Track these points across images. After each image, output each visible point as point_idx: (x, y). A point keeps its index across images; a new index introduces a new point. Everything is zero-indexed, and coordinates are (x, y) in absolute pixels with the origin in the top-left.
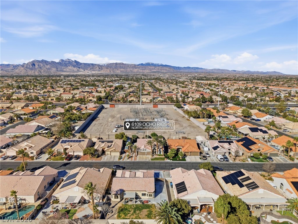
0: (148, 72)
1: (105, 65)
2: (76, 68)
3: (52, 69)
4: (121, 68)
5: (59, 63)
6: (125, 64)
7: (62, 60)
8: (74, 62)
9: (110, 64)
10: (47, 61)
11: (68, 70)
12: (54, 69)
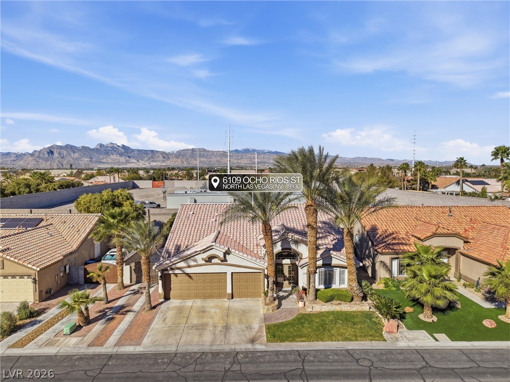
0: (247, 162)
1: (175, 152)
2: (123, 158)
3: (82, 159)
4: (201, 156)
5: (96, 150)
6: (208, 151)
7: (101, 145)
8: (122, 148)
9: (183, 150)
10: (75, 147)
11: (110, 161)
12: (86, 159)
